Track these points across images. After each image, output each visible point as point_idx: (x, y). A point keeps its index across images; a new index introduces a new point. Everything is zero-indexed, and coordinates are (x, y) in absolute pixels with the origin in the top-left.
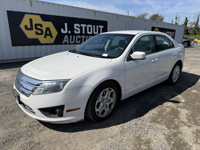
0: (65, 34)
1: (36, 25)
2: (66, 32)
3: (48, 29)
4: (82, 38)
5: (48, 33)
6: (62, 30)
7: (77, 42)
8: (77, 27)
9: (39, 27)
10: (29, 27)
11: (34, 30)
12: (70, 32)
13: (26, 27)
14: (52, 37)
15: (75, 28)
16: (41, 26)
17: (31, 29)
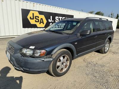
0: (51, 22)
1: (36, 17)
2: (51, 21)
3: (42, 19)
4: (59, 25)
5: (42, 21)
6: (49, 20)
7: (56, 27)
8: (57, 18)
9: (37, 18)
10: (32, 18)
11: (35, 19)
12: (53, 21)
13: (30, 17)
14: (43, 24)
15: (56, 19)
16: (38, 17)
17: (33, 19)
